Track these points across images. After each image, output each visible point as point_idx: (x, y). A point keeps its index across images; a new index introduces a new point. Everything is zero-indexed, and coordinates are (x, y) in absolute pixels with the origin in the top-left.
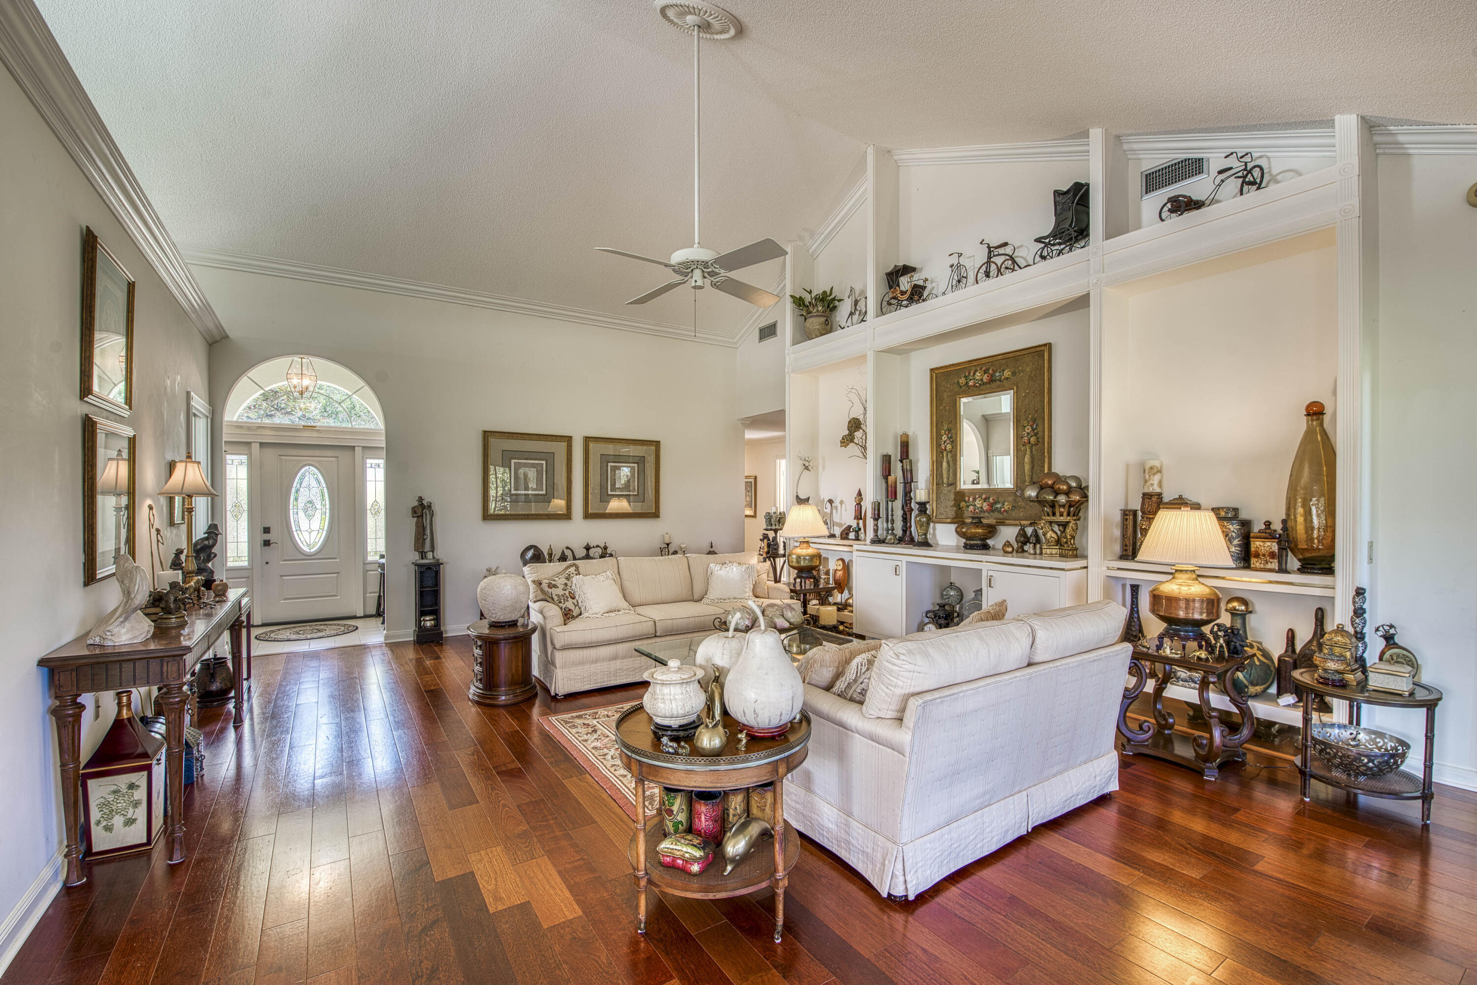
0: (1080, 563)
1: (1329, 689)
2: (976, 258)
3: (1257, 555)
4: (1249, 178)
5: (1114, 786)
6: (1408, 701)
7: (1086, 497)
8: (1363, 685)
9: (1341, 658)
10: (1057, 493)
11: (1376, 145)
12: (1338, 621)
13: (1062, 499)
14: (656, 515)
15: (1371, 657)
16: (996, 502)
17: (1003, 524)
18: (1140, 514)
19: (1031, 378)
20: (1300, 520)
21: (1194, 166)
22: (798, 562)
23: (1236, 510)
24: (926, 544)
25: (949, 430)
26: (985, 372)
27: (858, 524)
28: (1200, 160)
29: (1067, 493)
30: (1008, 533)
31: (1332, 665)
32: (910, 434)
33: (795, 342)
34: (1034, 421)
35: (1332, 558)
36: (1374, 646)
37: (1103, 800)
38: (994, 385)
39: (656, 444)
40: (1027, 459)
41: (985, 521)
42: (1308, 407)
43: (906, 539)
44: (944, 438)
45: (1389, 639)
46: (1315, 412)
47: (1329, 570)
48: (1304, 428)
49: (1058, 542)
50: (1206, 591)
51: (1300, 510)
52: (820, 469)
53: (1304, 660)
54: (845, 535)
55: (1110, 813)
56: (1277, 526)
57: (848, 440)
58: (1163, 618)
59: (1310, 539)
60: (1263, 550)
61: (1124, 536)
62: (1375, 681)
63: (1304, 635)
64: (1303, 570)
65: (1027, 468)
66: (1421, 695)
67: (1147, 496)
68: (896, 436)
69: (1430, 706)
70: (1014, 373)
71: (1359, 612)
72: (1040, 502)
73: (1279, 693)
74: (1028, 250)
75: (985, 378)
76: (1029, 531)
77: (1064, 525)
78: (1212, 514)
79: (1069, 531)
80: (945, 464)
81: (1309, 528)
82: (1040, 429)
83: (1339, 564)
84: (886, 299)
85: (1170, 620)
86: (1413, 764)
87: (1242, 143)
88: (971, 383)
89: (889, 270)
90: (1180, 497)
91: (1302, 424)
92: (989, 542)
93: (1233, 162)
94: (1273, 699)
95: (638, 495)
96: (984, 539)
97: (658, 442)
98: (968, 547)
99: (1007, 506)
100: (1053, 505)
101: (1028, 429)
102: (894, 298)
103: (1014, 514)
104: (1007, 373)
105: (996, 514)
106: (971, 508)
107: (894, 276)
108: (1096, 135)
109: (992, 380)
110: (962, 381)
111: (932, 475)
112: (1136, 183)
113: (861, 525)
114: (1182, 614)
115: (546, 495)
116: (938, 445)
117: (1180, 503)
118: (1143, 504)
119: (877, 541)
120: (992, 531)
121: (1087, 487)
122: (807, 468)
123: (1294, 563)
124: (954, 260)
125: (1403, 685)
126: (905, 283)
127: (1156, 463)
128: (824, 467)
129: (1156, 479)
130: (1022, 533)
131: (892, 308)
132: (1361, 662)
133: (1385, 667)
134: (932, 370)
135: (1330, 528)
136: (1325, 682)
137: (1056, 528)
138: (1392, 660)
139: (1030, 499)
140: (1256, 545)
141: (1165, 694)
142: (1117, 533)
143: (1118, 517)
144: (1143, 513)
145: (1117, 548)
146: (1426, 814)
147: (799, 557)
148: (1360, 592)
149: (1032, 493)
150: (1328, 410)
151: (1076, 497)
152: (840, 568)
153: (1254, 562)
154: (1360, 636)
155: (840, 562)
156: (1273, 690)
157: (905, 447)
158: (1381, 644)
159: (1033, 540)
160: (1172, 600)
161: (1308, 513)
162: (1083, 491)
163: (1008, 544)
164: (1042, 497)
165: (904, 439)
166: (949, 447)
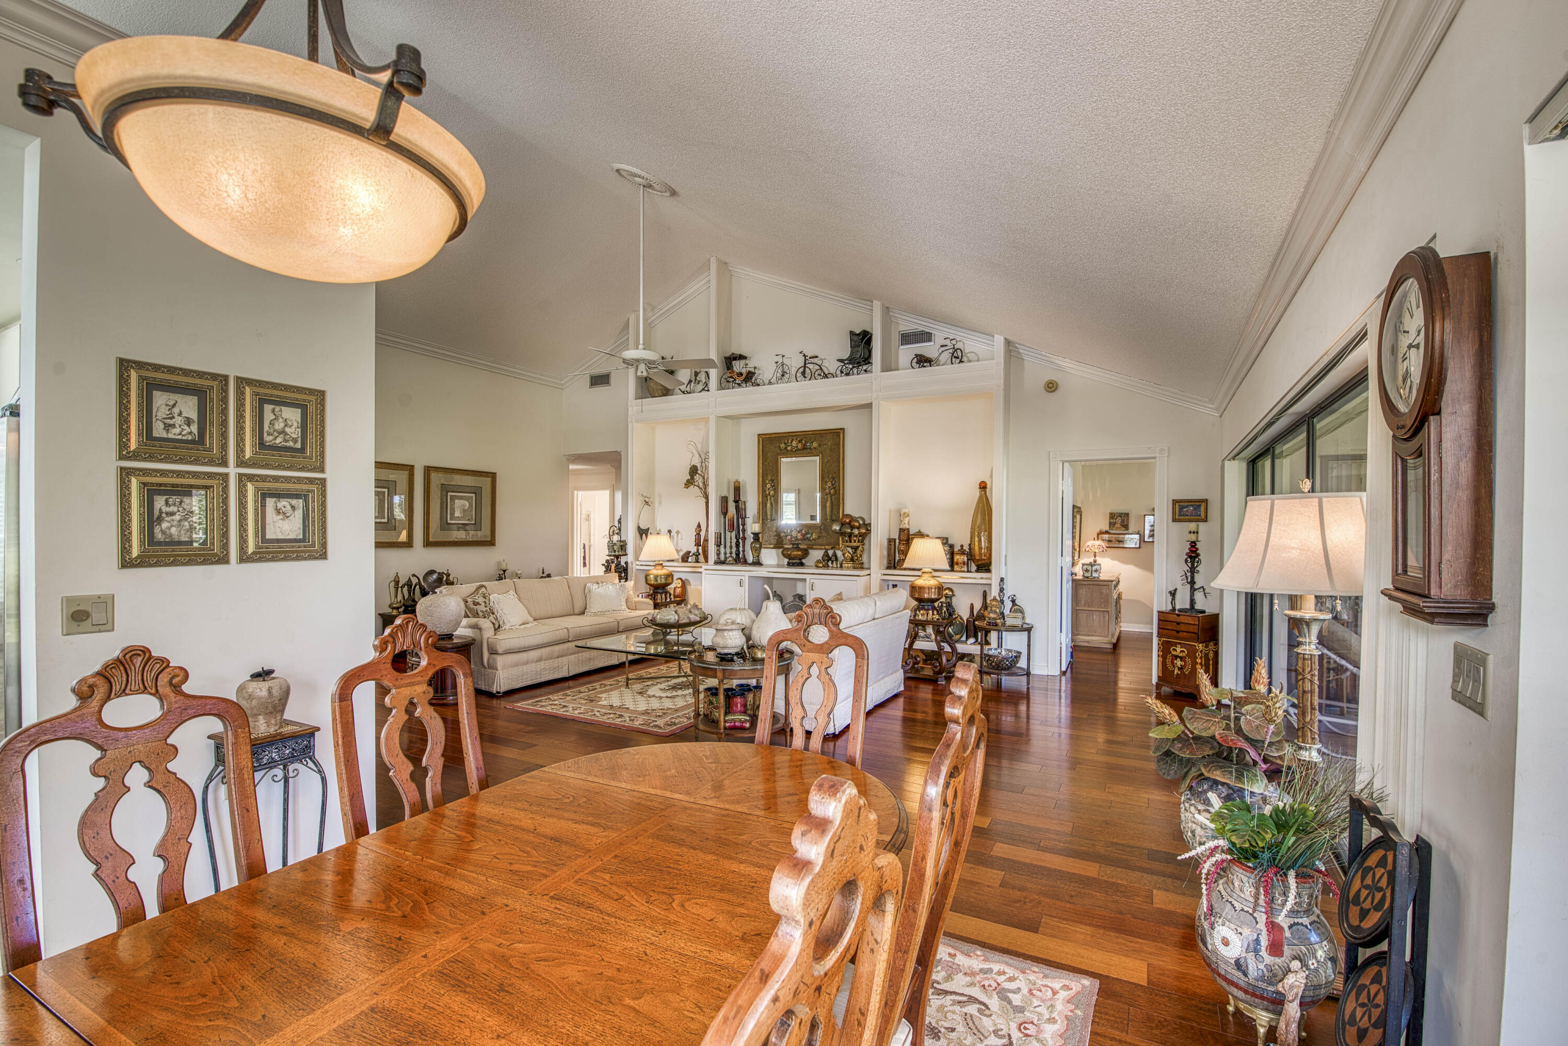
0: (867, 572)
1: (991, 627)
2: (796, 362)
3: (957, 564)
4: (955, 354)
5: (902, 688)
6: (1022, 629)
7: (869, 531)
8: (1004, 624)
9: (995, 612)
10: (852, 528)
11: (1010, 351)
12: (993, 595)
13: (856, 532)
14: (491, 543)
15: (1007, 612)
16: (807, 533)
17: (812, 548)
18: (897, 541)
19: (831, 450)
20: (977, 544)
21: (925, 337)
22: (656, 580)
23: (947, 539)
24: (758, 563)
25: (772, 481)
26: (800, 442)
27: (698, 550)
28: (931, 334)
29: (858, 528)
30: (816, 555)
31: (992, 615)
32: (740, 480)
33: (638, 397)
34: (833, 479)
35: (990, 564)
36: (1008, 604)
37: (896, 696)
38: (805, 451)
39: (493, 476)
40: (828, 504)
41: (801, 547)
42: (980, 484)
43: (739, 560)
44: (769, 486)
45: (1013, 601)
46: (983, 486)
47: (989, 571)
48: (978, 495)
49: (852, 560)
50: (937, 583)
51: (977, 539)
52: (657, 504)
53: (981, 617)
54: (685, 558)
55: (901, 701)
56: (966, 548)
57: (689, 483)
58: (916, 599)
59: (980, 554)
60: (960, 561)
61: (889, 555)
62: (1009, 622)
63: (978, 606)
64: (977, 571)
65: (828, 510)
66: (1025, 626)
67: (901, 530)
68: (729, 482)
69: (1029, 630)
70: (820, 445)
71: (1002, 590)
72: (842, 533)
73: (967, 638)
74: (832, 366)
75: (800, 446)
76: (830, 553)
77: (856, 548)
78: (939, 541)
79: (858, 552)
80: (769, 505)
81: (980, 548)
82: (837, 484)
83: (993, 567)
84: (726, 376)
85: (920, 600)
86: (1022, 663)
87: (952, 332)
88: (789, 448)
89: (727, 355)
90: (919, 531)
91: (977, 493)
92: (804, 561)
93: (947, 342)
94: (965, 642)
95: (475, 524)
96: (800, 559)
97: (495, 474)
98: (789, 565)
99: (814, 536)
100: (850, 535)
101: (829, 484)
102: (731, 377)
103: (820, 541)
104: (815, 444)
105: (807, 542)
106: (789, 537)
107: (730, 360)
108: (877, 305)
109: (804, 448)
110: (783, 446)
111: (759, 513)
112: (896, 338)
113: (700, 551)
114: (926, 596)
115: (387, 523)
116: (764, 491)
117: (920, 535)
118: (900, 535)
119: (719, 562)
120: (806, 553)
121: (870, 524)
122: (647, 503)
123: (974, 568)
124: (780, 359)
125: (1018, 622)
126: (738, 366)
127: (906, 511)
128: (660, 503)
129: (907, 519)
130: (826, 554)
131: (730, 385)
132: (1002, 614)
133: (1013, 615)
134: (759, 435)
135: (989, 549)
136: (989, 624)
137: (850, 550)
138: (1015, 611)
139: (835, 532)
140: (958, 558)
141: (914, 647)
142: (885, 553)
143: (885, 543)
144: (900, 540)
145: (885, 562)
146: (1028, 683)
147: (656, 577)
148: (1002, 580)
149: (836, 527)
150: (988, 486)
151: (863, 531)
152: (679, 585)
153: (956, 567)
154: (1002, 602)
155: (680, 581)
156: (964, 638)
157: (737, 490)
158: (1010, 604)
159: (834, 558)
160: (921, 588)
161: (980, 541)
162: (867, 526)
163: (818, 561)
164: (843, 530)
165: (737, 484)
166: (772, 493)
